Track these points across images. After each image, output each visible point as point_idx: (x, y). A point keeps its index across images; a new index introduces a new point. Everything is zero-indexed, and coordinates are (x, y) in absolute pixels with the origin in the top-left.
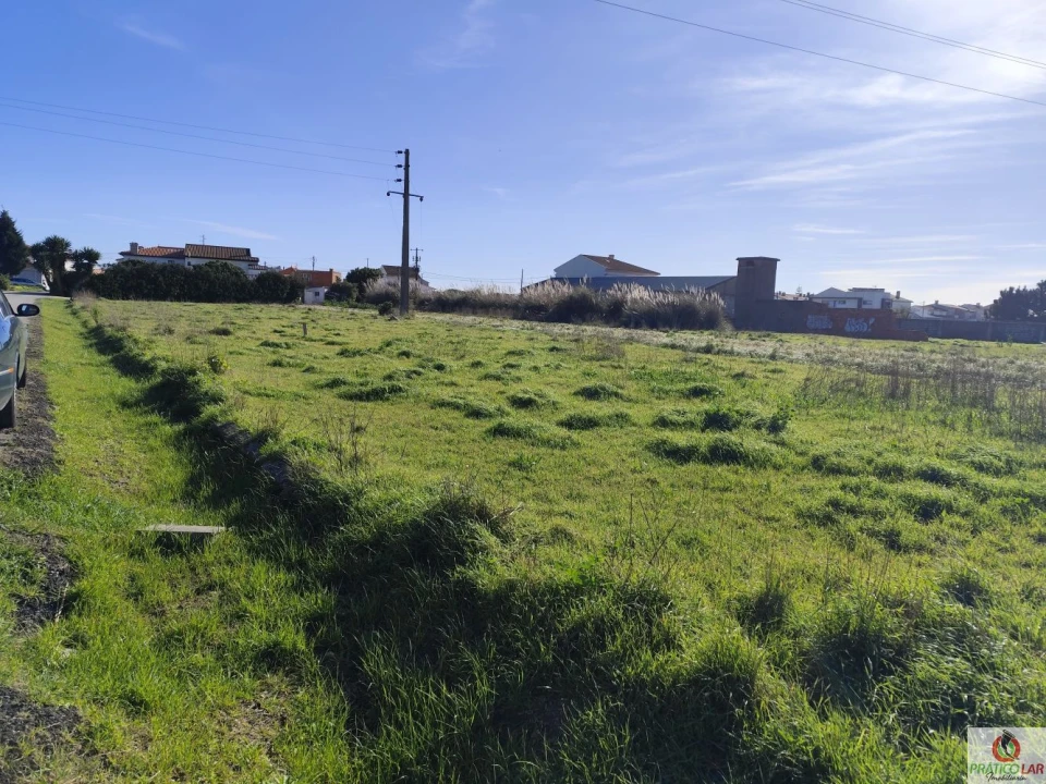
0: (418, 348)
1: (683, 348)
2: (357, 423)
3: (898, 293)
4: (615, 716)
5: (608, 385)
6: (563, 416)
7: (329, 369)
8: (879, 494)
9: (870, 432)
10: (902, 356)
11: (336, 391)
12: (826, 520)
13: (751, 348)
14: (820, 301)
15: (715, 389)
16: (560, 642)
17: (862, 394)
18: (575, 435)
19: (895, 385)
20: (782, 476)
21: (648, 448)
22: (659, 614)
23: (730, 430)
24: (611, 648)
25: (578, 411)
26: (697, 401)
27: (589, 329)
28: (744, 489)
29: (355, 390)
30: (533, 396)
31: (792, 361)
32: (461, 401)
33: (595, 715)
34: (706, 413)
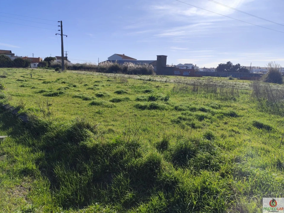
0: (68, 81)
1: (143, 80)
2: (49, 103)
3: (196, 65)
4: (126, 176)
5: (123, 90)
6: (111, 99)
7: (40, 87)
8: (190, 115)
9: (189, 100)
10: (196, 81)
11: (42, 94)
12: (178, 122)
13: (160, 79)
14: (177, 67)
15: (151, 90)
16: (111, 159)
17: (187, 91)
18: (114, 104)
19: (194, 88)
20: (167, 112)
21: (134, 106)
22: (137, 149)
23: (155, 101)
24: (124, 159)
25: (115, 97)
26: (147, 94)
27: (118, 75)
28: (158, 115)
29: (48, 93)
30: (102, 94)
31: (170, 83)
32: (81, 96)
33: (120, 176)
34: (149, 97)
